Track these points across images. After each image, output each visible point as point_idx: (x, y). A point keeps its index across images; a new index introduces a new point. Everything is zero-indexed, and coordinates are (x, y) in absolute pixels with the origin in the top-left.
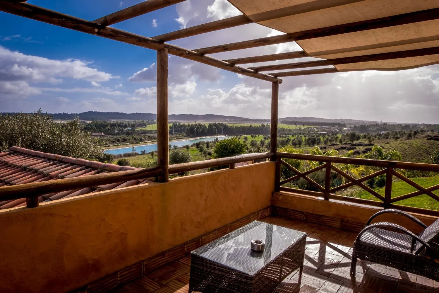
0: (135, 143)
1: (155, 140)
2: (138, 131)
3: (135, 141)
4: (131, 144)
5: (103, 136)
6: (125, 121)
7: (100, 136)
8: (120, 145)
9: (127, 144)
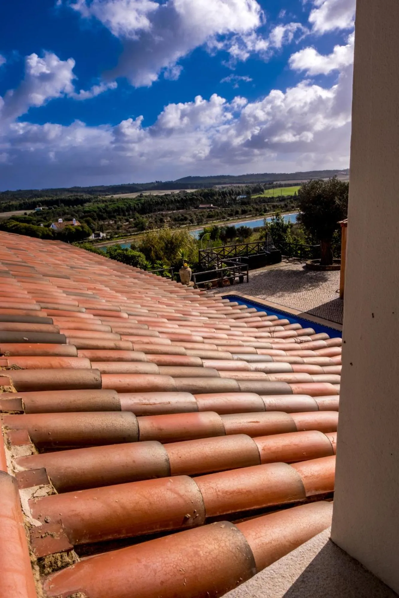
0: (259, 215)
1: (283, 210)
2: (255, 199)
3: (258, 212)
4: (254, 216)
5: (212, 208)
6: (234, 187)
7: (208, 208)
8: (241, 218)
9: (249, 216)
